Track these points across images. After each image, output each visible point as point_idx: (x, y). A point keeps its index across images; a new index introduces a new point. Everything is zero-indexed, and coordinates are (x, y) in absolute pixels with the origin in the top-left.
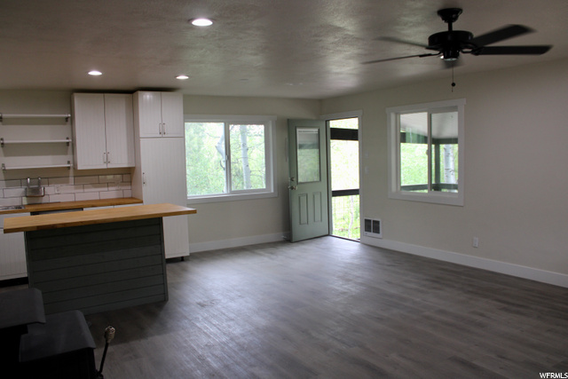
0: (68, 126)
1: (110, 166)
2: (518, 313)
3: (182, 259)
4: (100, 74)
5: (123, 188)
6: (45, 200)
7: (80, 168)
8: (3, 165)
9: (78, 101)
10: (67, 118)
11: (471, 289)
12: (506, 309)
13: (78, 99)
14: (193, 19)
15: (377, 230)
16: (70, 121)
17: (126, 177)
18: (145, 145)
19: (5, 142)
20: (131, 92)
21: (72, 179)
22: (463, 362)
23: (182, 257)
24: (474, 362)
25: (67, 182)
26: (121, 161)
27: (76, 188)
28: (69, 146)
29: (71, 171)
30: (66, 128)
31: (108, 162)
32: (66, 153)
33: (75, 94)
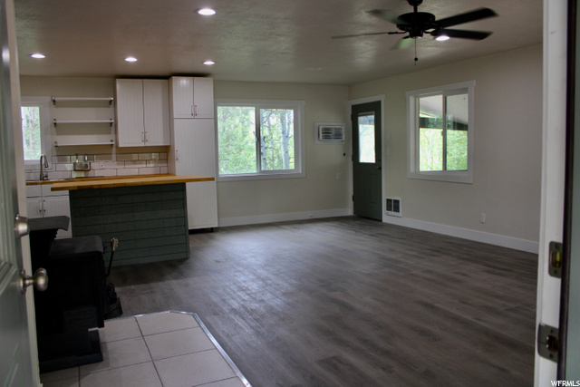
0: (112, 108)
1: (147, 144)
2: (501, 275)
3: (212, 230)
4: (135, 60)
5: (160, 165)
6: (91, 174)
7: (120, 145)
8: (56, 142)
9: (120, 86)
10: (111, 101)
11: (466, 257)
12: (489, 272)
13: (120, 85)
14: (199, 9)
15: (397, 209)
16: (113, 103)
17: (163, 155)
18: (178, 125)
19: (57, 122)
20: (167, 77)
21: (114, 156)
22: (426, 305)
23: (212, 228)
24: (436, 305)
25: (111, 159)
26: (157, 140)
27: (118, 164)
28: (112, 127)
29: (114, 149)
30: (110, 110)
31: (145, 141)
32: (110, 133)
33: (117, 80)
